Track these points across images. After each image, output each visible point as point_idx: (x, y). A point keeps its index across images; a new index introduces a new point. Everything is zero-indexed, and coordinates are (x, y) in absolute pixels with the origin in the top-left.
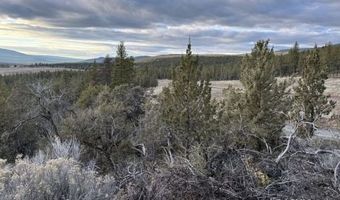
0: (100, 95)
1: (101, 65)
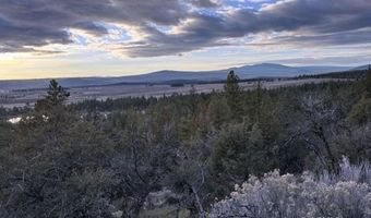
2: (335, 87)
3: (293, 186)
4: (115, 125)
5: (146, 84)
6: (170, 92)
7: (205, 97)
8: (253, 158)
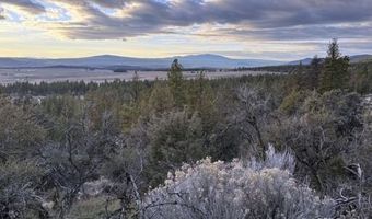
0: (307, 102)
1: (308, 67)
2: (270, 80)
3: (223, 172)
4: (49, 111)
5: (86, 68)
6: (111, 77)
7: (148, 84)
8: (192, 145)
